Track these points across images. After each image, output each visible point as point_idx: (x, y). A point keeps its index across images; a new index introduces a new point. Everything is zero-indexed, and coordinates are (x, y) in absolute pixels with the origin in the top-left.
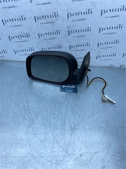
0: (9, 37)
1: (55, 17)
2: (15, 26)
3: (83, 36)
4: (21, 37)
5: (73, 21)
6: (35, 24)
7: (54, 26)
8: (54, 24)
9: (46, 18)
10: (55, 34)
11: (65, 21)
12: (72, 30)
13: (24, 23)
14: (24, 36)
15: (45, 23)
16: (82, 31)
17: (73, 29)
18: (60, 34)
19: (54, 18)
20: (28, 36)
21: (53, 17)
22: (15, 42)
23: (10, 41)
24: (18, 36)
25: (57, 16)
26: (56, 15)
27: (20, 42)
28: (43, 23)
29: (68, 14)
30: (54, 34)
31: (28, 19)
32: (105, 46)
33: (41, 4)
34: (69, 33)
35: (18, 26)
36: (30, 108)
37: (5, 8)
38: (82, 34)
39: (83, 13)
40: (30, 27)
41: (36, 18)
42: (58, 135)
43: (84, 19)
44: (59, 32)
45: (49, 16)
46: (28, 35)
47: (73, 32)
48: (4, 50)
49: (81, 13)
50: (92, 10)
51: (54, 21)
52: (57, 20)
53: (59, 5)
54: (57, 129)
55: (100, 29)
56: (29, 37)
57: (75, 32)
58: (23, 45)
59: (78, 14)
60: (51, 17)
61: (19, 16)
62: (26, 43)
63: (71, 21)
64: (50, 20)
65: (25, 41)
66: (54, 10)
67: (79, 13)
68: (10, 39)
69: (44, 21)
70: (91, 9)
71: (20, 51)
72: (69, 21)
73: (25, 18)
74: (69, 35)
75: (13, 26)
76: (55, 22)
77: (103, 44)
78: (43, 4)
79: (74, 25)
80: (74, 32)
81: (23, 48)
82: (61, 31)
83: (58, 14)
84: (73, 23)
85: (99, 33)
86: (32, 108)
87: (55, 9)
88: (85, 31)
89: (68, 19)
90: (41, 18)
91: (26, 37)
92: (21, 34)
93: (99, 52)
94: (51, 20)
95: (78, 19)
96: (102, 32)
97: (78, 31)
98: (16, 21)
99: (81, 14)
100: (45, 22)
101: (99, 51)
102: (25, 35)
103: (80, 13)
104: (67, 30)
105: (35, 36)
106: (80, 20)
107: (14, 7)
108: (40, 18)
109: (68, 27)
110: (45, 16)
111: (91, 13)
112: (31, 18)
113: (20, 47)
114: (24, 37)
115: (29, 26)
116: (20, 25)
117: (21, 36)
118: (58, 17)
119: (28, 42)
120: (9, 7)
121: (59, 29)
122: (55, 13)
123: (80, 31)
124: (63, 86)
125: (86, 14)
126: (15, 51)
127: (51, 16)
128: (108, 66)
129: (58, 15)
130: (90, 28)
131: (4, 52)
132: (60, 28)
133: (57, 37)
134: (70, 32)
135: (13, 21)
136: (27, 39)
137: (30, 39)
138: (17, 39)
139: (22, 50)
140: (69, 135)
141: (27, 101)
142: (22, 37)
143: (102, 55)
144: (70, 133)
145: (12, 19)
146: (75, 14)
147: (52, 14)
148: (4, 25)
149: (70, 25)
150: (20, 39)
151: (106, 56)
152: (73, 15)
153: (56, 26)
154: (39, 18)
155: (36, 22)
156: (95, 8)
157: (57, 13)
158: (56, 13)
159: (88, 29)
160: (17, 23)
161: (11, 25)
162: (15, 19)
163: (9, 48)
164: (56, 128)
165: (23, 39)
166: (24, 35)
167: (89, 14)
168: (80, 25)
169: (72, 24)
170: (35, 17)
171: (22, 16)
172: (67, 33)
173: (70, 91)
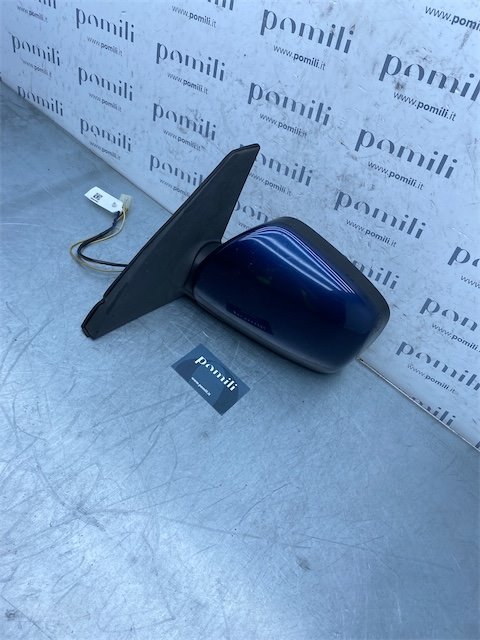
0: (156, 106)
1: (317, 120)
2: (186, 83)
3: (386, 240)
4: (188, 126)
5: (371, 165)
6: (244, 108)
7: (302, 146)
8: (303, 140)
9: (285, 106)
10: (293, 177)
11: (343, 151)
12: (353, 193)
13: (213, 85)
14: (198, 129)
15: (274, 122)
16: (389, 220)
17: (361, 194)
18: (307, 184)
19: (311, 122)
20: (207, 135)
21: (309, 116)
22: (165, 132)
23: (154, 120)
24: (181, 117)
25: (322, 120)
26: (323, 115)
27: (179, 139)
28: (268, 119)
29: (363, 133)
30: (290, 174)
31: (230, 79)
32: (448, 324)
33: (289, 54)
34: (339, 202)
35: (193, 86)
36: (33, 346)
37: (180, 11)
38: (384, 230)
39: (416, 159)
40: (225, 109)
41: (257, 91)
42: (20, 491)
43: (411, 182)
44: (309, 178)
45: (298, 108)
46: (210, 131)
47: (353, 205)
48: (127, 139)
49: (412, 154)
50: (453, 165)
51: (307, 130)
52: (317, 131)
53: (346, 87)
54: (33, 470)
55: (458, 250)
56: (210, 137)
57: (362, 207)
58: (182, 152)
59: (397, 150)
60: (302, 113)
61: (210, 59)
62: (195, 152)
63: (366, 161)
64: (295, 119)
65: (193, 145)
66: (323, 93)
67: (402, 149)
68: (155, 114)
69: (274, 112)
70: (455, 161)
71: (166, 167)
72: (356, 159)
73: (222, 72)
74: (336, 209)
75: (180, 80)
76: (309, 136)
77: (444, 313)
78: (297, 57)
79: (368, 184)
80: (356, 207)
81: (179, 166)
82: (317, 178)
83: (329, 113)
84: (367, 171)
85: (450, 263)
86: (36, 353)
87: (326, 92)
88: (398, 224)
89: (357, 149)
90: (273, 98)
92: (191, 117)
93: (419, 334)
94: (300, 123)
95: (389, 168)
96: (459, 268)
97: (372, 212)
98: (194, 67)
99: (410, 159)
100: (279, 119)
101: (418, 330)
102: (201, 127)
103: (406, 154)
104: (338, 184)
106: (398, 177)
107: (207, 20)
108: (267, 98)
109: (344, 177)
110: (286, 99)
111: (448, 176)
112: (241, 81)
113: (171, 155)
114: (195, 130)
115: (223, 105)
116: (199, 88)
117: (188, 122)
118: (325, 123)
119: (202, 151)
120: (192, 16)
121: (311, 168)
122: (321, 105)
123: (380, 215)
125: (429, 168)
126: (152, 157)
127: (303, 107)
128: (429, 409)
129: (327, 116)
130: (421, 227)
131: (123, 142)
132: (314, 167)
133: (295, 192)
134: (345, 199)
135: (187, 64)
136: (200, 140)
137: (210, 145)
138: (172, 126)
139: (174, 170)
140: (50, 519)
141: (48, 322)
142: (191, 127)
143: (424, 351)
145: (187, 57)
146: (386, 144)
147: (311, 105)
148: (158, 62)
149: (355, 176)
150: (181, 129)
151: (441, 366)
152: (379, 146)
153: (305, 151)
154: (265, 94)
155: (249, 102)
156: (469, 161)
157: (329, 108)
158: (325, 108)
160: (195, 76)
161: (176, 74)
162: (194, 61)
163: (140, 139)
164: (35, 465)
165: (191, 135)
166: (197, 124)
167: (438, 172)
168: (388, 195)
169: (361, 176)
170: (253, 86)
171: (217, 61)
172: (332, 198)
173: (206, 391)
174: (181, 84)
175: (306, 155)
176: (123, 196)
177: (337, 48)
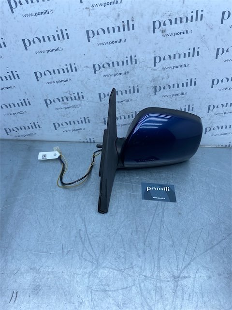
0: (46, 101)
1: (132, 63)
2: (58, 82)
3: (183, 94)
4: (67, 100)
5: (164, 69)
6: (95, 77)
7: (129, 78)
8: (128, 76)
9: (113, 66)
10: (130, 93)
11: (149, 70)
12: (160, 84)
13: (73, 76)
14: (73, 98)
15: (111, 75)
16: (181, 85)
17: (163, 83)
18: (138, 92)
19: (129, 66)
20: (79, 99)
21: (127, 64)
22: (56, 109)
23: (48, 107)
24: (62, 98)
25: (134, 63)
26: (134, 60)
27: (65, 108)
28: (108, 76)
29: (155, 58)
30: (128, 92)
31: (81, 69)
32: (221, 110)
33: (107, 44)
34: (156, 91)
35: (63, 81)
36: (90, 235)
37: (41, 52)
38: (180, 90)
39: (182, 56)
40: (84, 83)
41: (97, 67)
42: (150, 291)
43: (184, 66)
44: (138, 89)
45: (121, 63)
46: (80, 96)
47: (162, 88)
48: (36, 124)
49: (180, 55)
50: (199, 50)
51: (128, 70)
52: (133, 68)
53: (139, 43)
54: (145, 279)
55: (213, 80)
56: (81, 99)
57: (167, 87)
58: (70, 113)
59: (172, 57)
60: (123, 65)
61: (66, 65)
62: (76, 109)
63: (161, 68)
64: (121, 69)
65: (74, 107)
67: (175, 55)
68: (47, 104)
69: (110, 71)
70: (198, 48)
71: (64, 124)
72: (156, 70)
73: (75, 68)
74: (155, 94)
75: (54, 82)
76: (131, 73)
77: (217, 107)
78: (111, 43)
79: (166, 76)
80: (164, 88)
81: (71, 119)
82: (141, 87)
83: (136, 58)
84: (163, 72)
85: (212, 87)
86: (95, 236)
87: (131, 51)
88: (185, 85)
89: (155, 66)
90: (106, 66)
91: (76, 99)
92: (68, 95)
93: (211, 121)
94: (124, 70)
95: (172, 66)
96: (216, 87)
97: (172, 86)
98: (59, 73)
99: (179, 57)
100: (113, 73)
101: (210, 119)
102: (75, 97)
103: (177, 56)
104: (152, 84)
105: (92, 98)
106: (177, 67)
107: (58, 49)
108: (103, 67)
109: (154, 80)
110: (113, 63)
111: (198, 55)
112: (87, 67)
113: (64, 117)
114: (72, 100)
115: (82, 81)
116: (66, 80)
117: (67, 98)
118: (136, 63)
119: (80, 107)
120: (48, 51)
121: (137, 85)
122: (131, 57)
123: (176, 86)
124: (148, 188)
125: (189, 56)
126: (54, 124)
127: (123, 62)
128: (226, 146)
129: (136, 60)
130: (195, 80)
131: (35, 125)
132: (139, 83)
133: (133, 98)
134: (158, 88)
135: (55, 73)
136: (77, 102)
137: (83, 102)
138: (59, 104)
139: (68, 123)
140: (170, 291)
141: (84, 220)
142: (70, 99)
143: (215, 126)
144: (173, 286)
145: (54, 70)
146: (167, 57)
147: (126, 59)
148: (38, 81)
149: (159, 76)
150: (65, 103)
151: (224, 127)
152: (164, 59)
154: (101, 66)
155: (95, 73)
156: (204, 45)
157: (135, 56)
158: (133, 57)
159: (192, 82)
160: (62, 76)
161: (51, 81)
162: (58, 70)
163: (43, 120)
164: (144, 277)
165: (71, 103)
166: (72, 96)
167: (193, 56)
168: (177, 76)
169: (161, 75)
170: (94, 66)
171: (70, 64)
172: (152, 91)
173: (162, 198)
174: (56, 84)
175: (133, 80)
176: (55, 148)
177: (129, 30)
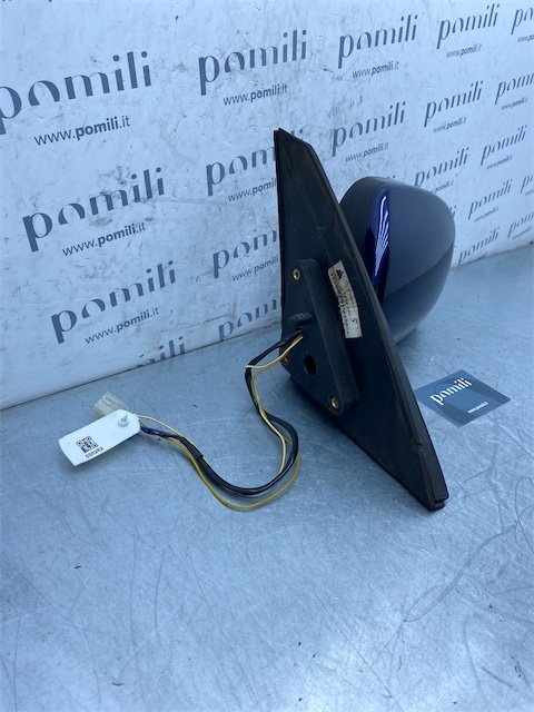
0: (30, 219)
1: (294, 58)
2: (81, 132)
3: (381, 147)
4: (110, 207)
5: (355, 75)
6: (198, 107)
7: (284, 106)
8: (284, 98)
9: (252, 64)
11: (327, 79)
12: (346, 121)
13: (137, 103)
14: (131, 196)
15: (244, 98)
16: (379, 123)
17: (349, 120)
19: (289, 66)
20: (149, 194)
21: (285, 59)
22: (68, 252)
23: (34, 247)
24: (92, 201)
25: (299, 54)
26: (299, 47)
27: (101, 241)
28: (236, 99)
29: (342, 40)
31: (163, 73)
34: (335, 144)
35: (100, 127)
38: (377, 137)
39: (389, 37)
40: (169, 129)
43: (389, 67)
45: (270, 56)
46: (154, 183)
47: (348, 135)
49: (386, 34)
50: (416, 22)
51: (286, 80)
52: (297, 72)
55: (429, 106)
56: (156, 194)
57: (356, 130)
58: (113, 260)
59: (373, 39)
60: (275, 61)
61: (116, 58)
62: (137, 239)
63: (350, 74)
64: (268, 75)
65: (131, 230)
66: (294, 14)
67: (378, 34)
68: (32, 236)
69: (241, 82)
70: (416, 17)
71: (92, 308)
72: (341, 78)
73: (146, 69)
74: (334, 154)
75: (66, 135)
76: (290, 88)
77: (428, 176)
79: (357, 99)
80: (351, 135)
81: (115, 285)
83: (305, 38)
84: (353, 85)
85: (426, 125)
87: (297, 13)
88: (386, 122)
89: (340, 66)
90: (234, 63)
91: (137, 199)
92: (113, 187)
94: (276, 78)
95: (370, 66)
96: (431, 123)
97: (365, 128)
98: (89, 93)
99: (385, 42)
100: (249, 90)
102: (136, 189)
103: (381, 37)
104: (329, 126)
105: (188, 185)
106: (378, 70)
108: (228, 69)
109: (335, 111)
110: (252, 53)
111: (413, 37)
112: (181, 65)
113: (94, 281)
114: (125, 203)
115: (163, 125)
116: (111, 124)
117: (109, 199)
118: (303, 57)
121: (300, 127)
122: (295, 33)
123: (372, 125)
125: (400, 39)
126: (55, 318)
127: (276, 52)
129: (304, 44)
130: (403, 108)
132: (304, 121)
134: (340, 136)
135: (72, 95)
136: (139, 211)
137: (161, 207)
138: (78, 229)
139: (107, 300)
142: (117, 202)
145: (68, 81)
146: (364, 39)
147: (284, 41)
148: (3, 130)
149: (344, 99)
150: (100, 222)
152: (359, 46)
153: (290, 110)
154: (222, 64)
155: (203, 92)
156: (425, 10)
157: (304, 32)
158: (299, 34)
159: (398, 115)
160: (95, 108)
161: (53, 129)
162: (87, 80)
165: (123, 216)
166: (127, 189)
167: (406, 38)
168: (376, 97)
169: (349, 95)
170: (202, 61)
171: (131, 55)
173: (482, 405)
174: (72, 143)
175: (292, 113)
